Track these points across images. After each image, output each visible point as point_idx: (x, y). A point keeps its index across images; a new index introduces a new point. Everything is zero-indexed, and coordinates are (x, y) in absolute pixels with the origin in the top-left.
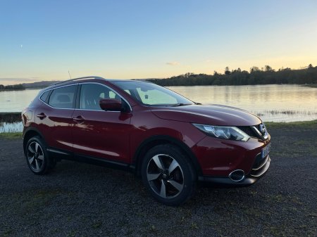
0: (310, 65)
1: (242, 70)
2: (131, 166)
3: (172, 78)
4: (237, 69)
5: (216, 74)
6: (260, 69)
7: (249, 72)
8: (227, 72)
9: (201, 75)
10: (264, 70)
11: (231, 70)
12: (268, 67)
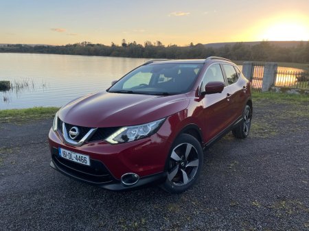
0: (192, 43)
3: (67, 46)
4: (133, 42)
5: (113, 45)
7: (144, 45)
8: (124, 45)
10: (156, 45)
11: (127, 43)
12: (159, 43)
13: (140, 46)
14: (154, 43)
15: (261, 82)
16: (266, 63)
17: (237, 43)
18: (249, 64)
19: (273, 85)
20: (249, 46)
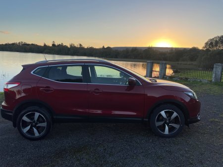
0: (103, 47)
1: (64, 45)
2: (145, 120)
4: (61, 44)
5: (45, 45)
6: (76, 45)
8: (54, 45)
9: (32, 44)
10: (78, 47)
12: (81, 45)
13: (66, 47)
14: (77, 45)
15: (158, 73)
16: (161, 62)
17: (133, 48)
18: (150, 63)
19: (165, 74)
20: (141, 50)
